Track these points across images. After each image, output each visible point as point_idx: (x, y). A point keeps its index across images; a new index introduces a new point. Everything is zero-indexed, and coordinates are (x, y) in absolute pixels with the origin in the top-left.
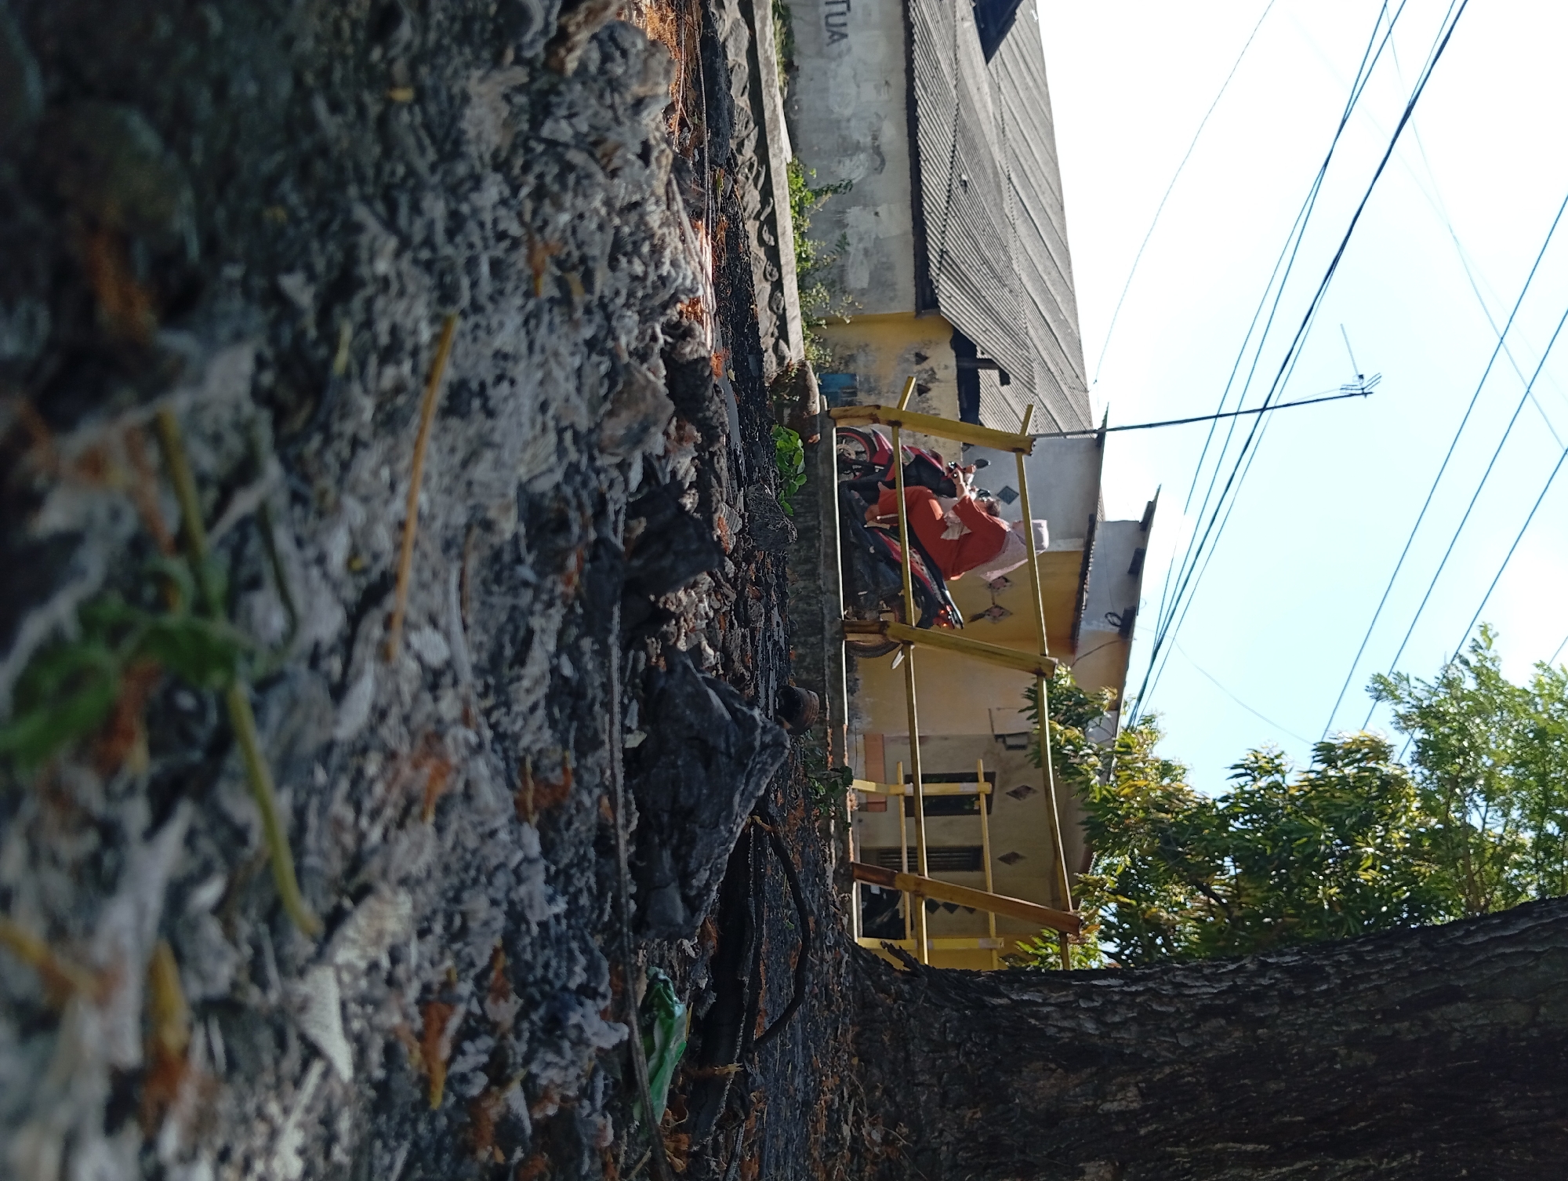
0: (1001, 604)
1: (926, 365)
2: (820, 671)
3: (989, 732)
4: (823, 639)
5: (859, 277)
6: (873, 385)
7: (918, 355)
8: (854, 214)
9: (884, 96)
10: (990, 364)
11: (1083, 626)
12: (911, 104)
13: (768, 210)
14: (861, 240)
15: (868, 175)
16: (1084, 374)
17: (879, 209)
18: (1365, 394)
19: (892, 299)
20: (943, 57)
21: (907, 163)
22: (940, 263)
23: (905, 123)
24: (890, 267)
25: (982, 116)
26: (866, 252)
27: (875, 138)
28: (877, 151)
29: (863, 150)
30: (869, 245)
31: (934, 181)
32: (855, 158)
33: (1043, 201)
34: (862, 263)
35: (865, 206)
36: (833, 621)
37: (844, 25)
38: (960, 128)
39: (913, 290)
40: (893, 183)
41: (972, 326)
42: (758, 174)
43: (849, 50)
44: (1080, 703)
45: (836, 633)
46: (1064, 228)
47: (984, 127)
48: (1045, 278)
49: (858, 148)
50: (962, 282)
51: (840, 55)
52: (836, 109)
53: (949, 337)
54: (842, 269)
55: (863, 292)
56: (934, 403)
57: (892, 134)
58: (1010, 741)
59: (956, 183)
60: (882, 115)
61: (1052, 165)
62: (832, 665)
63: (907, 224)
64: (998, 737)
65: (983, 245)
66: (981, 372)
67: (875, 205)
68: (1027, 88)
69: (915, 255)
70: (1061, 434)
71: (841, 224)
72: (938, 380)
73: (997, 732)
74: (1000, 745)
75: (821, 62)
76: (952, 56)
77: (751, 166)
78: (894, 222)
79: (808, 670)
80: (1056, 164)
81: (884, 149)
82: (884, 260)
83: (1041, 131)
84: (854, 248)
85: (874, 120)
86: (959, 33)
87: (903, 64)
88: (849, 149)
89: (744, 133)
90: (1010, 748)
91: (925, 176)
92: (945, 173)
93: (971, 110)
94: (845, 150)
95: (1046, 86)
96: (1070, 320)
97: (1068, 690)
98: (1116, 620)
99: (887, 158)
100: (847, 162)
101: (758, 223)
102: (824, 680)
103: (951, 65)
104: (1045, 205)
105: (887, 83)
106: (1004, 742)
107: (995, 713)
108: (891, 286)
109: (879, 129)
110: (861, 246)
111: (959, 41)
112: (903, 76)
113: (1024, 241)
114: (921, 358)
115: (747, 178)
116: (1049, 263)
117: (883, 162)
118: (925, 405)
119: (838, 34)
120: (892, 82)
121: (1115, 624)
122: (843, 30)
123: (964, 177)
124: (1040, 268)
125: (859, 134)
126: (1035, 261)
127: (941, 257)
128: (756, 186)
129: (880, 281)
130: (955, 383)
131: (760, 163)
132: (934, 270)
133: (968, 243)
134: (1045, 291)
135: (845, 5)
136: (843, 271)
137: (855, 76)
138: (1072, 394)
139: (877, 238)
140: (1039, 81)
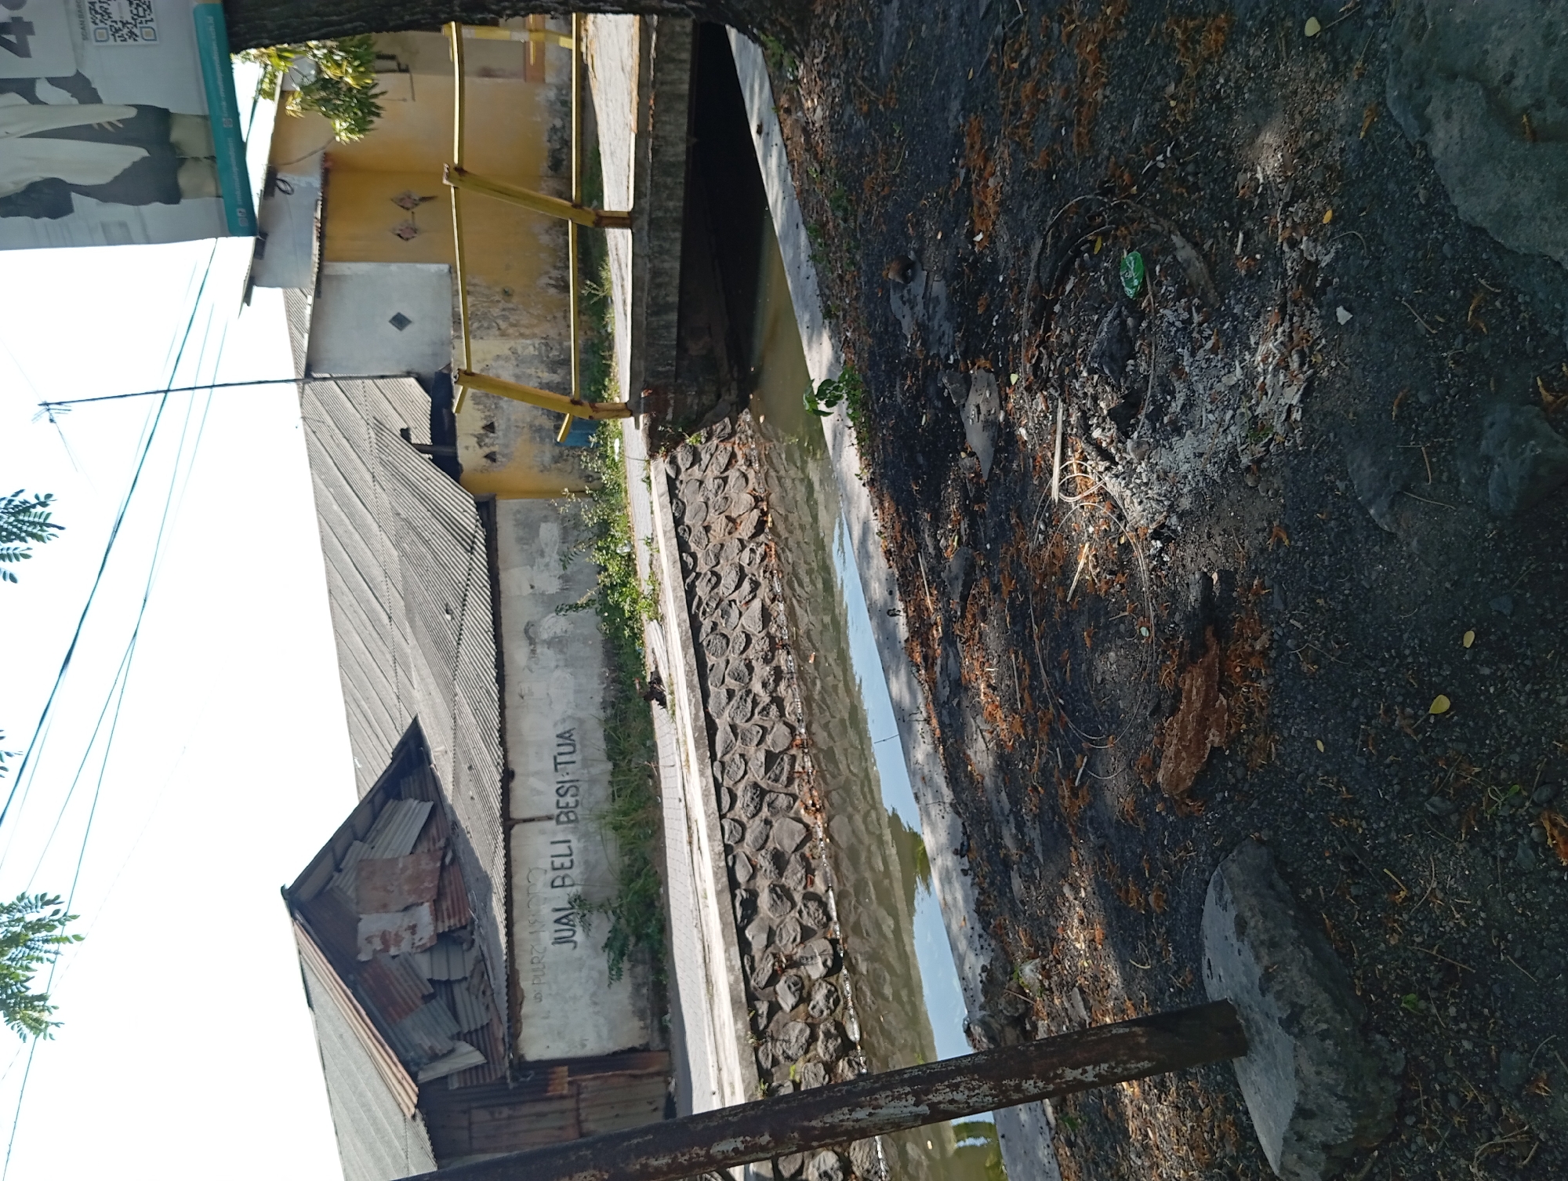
0: (404, 211)
1: (487, 450)
2: (655, 185)
3: (415, 76)
4: (650, 214)
5: (549, 532)
6: (537, 435)
7: (494, 460)
8: (553, 586)
9: (525, 687)
10: (421, 448)
11: (317, 182)
12: (501, 679)
13: (688, 581)
14: (547, 565)
15: (540, 620)
16: (306, 434)
17: (531, 591)
18: (47, 404)
19: (519, 512)
20: (468, 717)
21: (504, 629)
22: (473, 542)
23: (506, 664)
24: (520, 540)
25: (426, 672)
26: (542, 554)
27: (533, 651)
28: (532, 641)
29: (544, 641)
30: (539, 560)
31: (479, 612)
32: (551, 635)
33: (352, 598)
34: (546, 544)
35: (543, 594)
36: (640, 230)
37: (559, 745)
38: (452, 659)
39: (499, 519)
40: (517, 614)
41: (439, 482)
42: (698, 607)
43: (555, 725)
44: (325, 101)
45: (637, 218)
46: (328, 573)
47: (424, 661)
48: (351, 528)
49: (549, 643)
50: (452, 526)
51: (564, 720)
52: (568, 676)
53: (463, 476)
54: (564, 540)
55: (545, 519)
56: (479, 415)
57: (518, 653)
58: (393, 64)
59: (457, 612)
60: (527, 671)
61: (340, 631)
62: (643, 189)
63: (504, 577)
64: (406, 70)
65: (429, 557)
66: (428, 441)
67: (534, 595)
68: (367, 699)
69: (497, 550)
70: (335, 379)
71: (565, 579)
72: (475, 436)
73: (406, 76)
74: (403, 60)
75: (581, 714)
76: (459, 721)
77: (704, 613)
78: (516, 580)
79: (666, 186)
80: (336, 631)
81: (525, 643)
82: (525, 547)
83: (352, 661)
84: (553, 557)
85: (534, 667)
86: (451, 741)
87: (508, 712)
88: (558, 643)
89: (711, 637)
90: (392, 58)
91: (489, 618)
92: (468, 620)
93: (438, 676)
94: (560, 642)
95: (346, 702)
96: (323, 487)
97: (338, 117)
98: (282, 185)
99: (522, 634)
100: (559, 632)
101: (698, 570)
102: (652, 176)
103: (460, 712)
104: (350, 595)
105: (522, 697)
106: (399, 65)
107: (409, 96)
108: (518, 524)
109: (530, 658)
110: (547, 560)
111: (450, 733)
112: (508, 703)
113: (375, 561)
114: (491, 457)
115: (707, 604)
116: (345, 540)
117: (526, 631)
118: (487, 413)
119: (565, 737)
120: (518, 698)
121: (283, 181)
122: (561, 741)
123: (448, 617)
124: (357, 537)
125: (547, 655)
126: (362, 543)
127: (472, 548)
128: (700, 598)
129: (529, 528)
130: (458, 433)
131: (696, 615)
132: (481, 536)
133: (444, 559)
134: (351, 516)
135: (558, 761)
136: (564, 538)
137: (551, 703)
138: (320, 415)
139: (532, 566)
140: (353, 706)
